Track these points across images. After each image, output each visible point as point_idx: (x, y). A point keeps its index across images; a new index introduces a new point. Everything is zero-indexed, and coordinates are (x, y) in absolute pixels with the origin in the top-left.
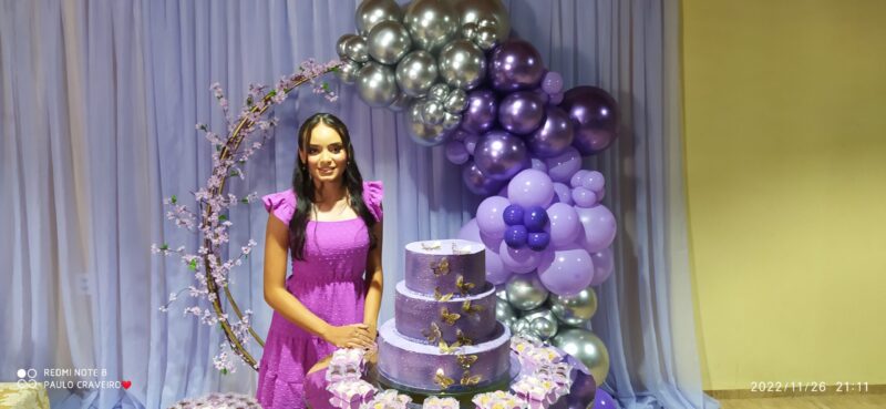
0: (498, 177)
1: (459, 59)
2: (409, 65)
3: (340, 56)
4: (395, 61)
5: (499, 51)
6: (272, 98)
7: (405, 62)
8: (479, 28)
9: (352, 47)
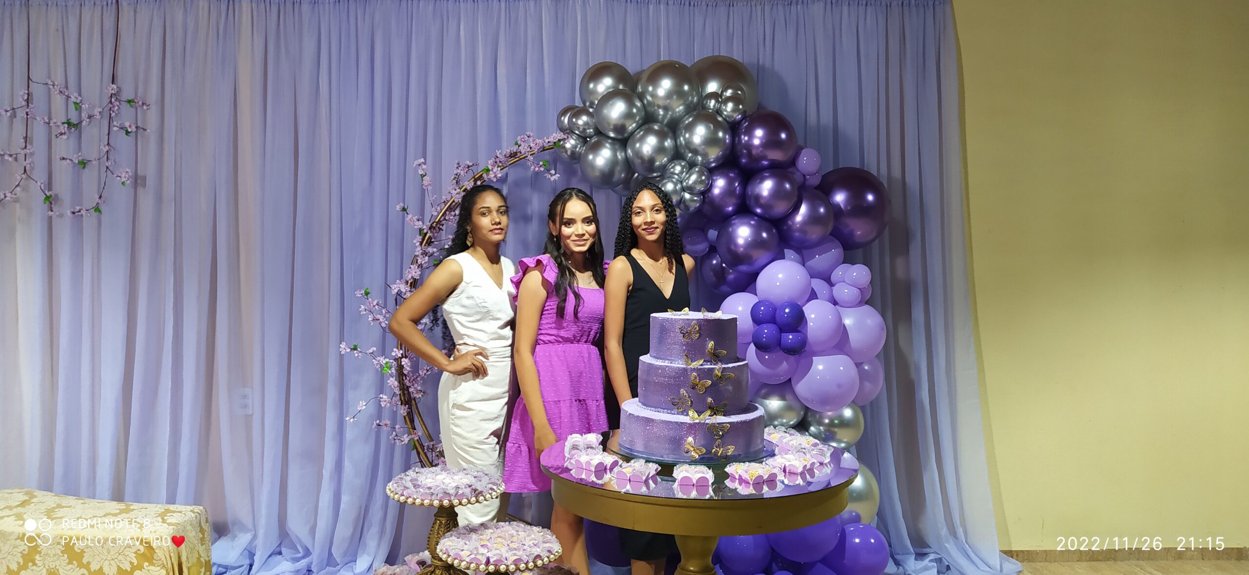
0: (744, 269)
2: (642, 139)
3: (562, 130)
4: (626, 135)
5: (747, 124)
6: (485, 175)
7: (638, 136)
8: (723, 97)
9: (576, 120)
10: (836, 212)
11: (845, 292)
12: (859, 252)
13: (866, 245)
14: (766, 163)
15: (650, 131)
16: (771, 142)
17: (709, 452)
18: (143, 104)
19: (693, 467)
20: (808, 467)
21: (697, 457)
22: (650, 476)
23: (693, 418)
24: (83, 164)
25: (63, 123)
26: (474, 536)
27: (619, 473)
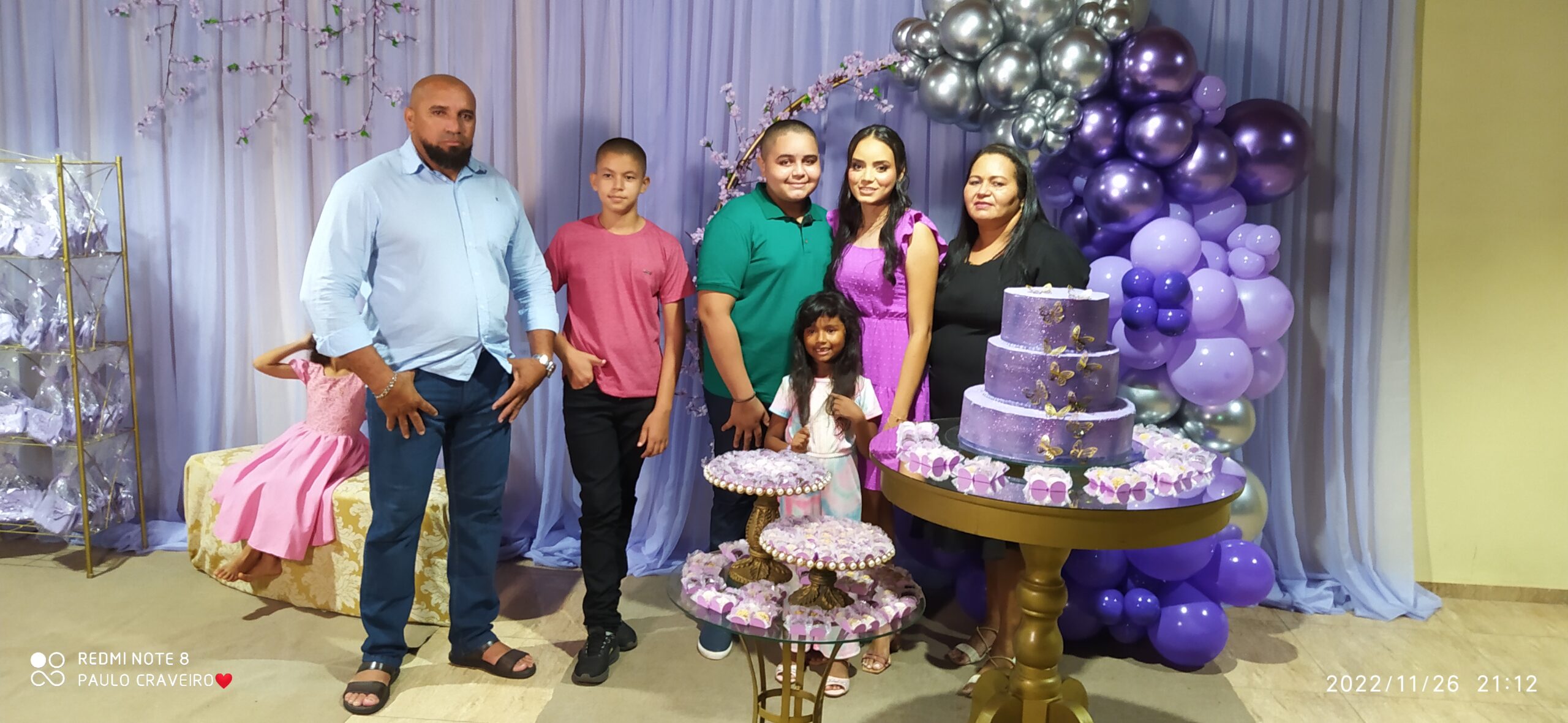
0: (1116, 227)
1: (1071, 56)
2: (998, 62)
3: (898, 48)
4: (978, 57)
5: (1133, 44)
6: (803, 105)
7: (993, 59)
8: (1105, 9)
9: (917, 36)
10: (1241, 157)
11: (1244, 259)
12: (1267, 209)
13: (1277, 200)
14: (1154, 95)
15: (1007, 52)
16: (1163, 69)
17: (1066, 453)
18: (411, 8)
19: (1047, 469)
20: (1184, 476)
21: (1052, 458)
22: (998, 476)
23: (1050, 414)
24: (347, 79)
25: (323, 31)
26: (798, 528)
27: (961, 471)
